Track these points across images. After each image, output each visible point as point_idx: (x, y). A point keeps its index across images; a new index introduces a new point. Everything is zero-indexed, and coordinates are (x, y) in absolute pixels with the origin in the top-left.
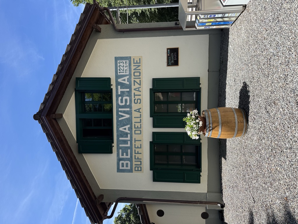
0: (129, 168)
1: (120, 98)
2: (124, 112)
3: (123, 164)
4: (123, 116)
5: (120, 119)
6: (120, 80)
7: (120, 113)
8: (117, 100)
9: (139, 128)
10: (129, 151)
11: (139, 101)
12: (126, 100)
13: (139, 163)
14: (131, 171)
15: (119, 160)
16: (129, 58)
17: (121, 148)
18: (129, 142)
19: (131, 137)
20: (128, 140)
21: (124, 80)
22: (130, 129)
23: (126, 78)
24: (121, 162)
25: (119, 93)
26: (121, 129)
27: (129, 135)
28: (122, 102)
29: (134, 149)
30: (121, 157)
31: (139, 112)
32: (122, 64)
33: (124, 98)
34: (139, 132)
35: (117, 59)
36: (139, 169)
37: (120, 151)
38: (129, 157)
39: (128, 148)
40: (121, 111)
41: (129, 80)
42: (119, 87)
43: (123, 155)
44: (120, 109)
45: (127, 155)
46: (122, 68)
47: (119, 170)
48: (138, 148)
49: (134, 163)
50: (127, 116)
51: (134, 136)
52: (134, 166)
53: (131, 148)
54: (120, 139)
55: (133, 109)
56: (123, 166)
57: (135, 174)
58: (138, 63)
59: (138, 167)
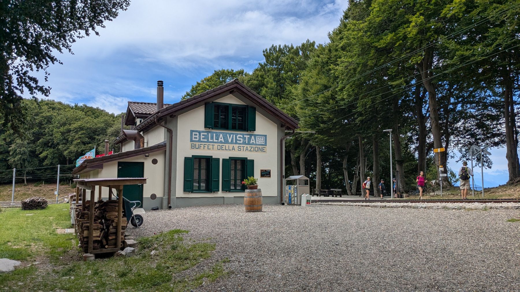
0: (194, 139)
1: (242, 136)
2: (233, 139)
3: (196, 135)
4: (230, 137)
5: (228, 135)
6: (253, 137)
7: (232, 135)
8: (241, 134)
9: (221, 149)
10: (206, 140)
11: (240, 149)
12: (240, 140)
13: (197, 147)
14: (191, 141)
15: (200, 132)
16: (266, 145)
17: (208, 134)
18: (212, 141)
19: (215, 142)
20: (213, 140)
21: (253, 140)
22: (221, 142)
23: (254, 142)
24: (198, 133)
25: (245, 136)
26: (221, 135)
27: (217, 141)
28: (239, 137)
29: (207, 144)
30: (202, 134)
31: (233, 149)
32: (262, 139)
33: (241, 139)
34: (219, 148)
35: (266, 136)
36: (193, 147)
37: (206, 134)
38: (202, 140)
39: (208, 139)
40: (233, 136)
41: (253, 144)
42: (249, 136)
43: (203, 135)
44: (234, 135)
45: (203, 138)
46: (260, 139)
47: (192, 131)
48: (208, 147)
49: (197, 143)
50: (230, 141)
51: (216, 145)
52: (195, 143)
53: (208, 142)
54: (214, 134)
55: (234, 145)
56: (195, 135)
57: (189, 143)
58: (263, 150)
59: (194, 146)
